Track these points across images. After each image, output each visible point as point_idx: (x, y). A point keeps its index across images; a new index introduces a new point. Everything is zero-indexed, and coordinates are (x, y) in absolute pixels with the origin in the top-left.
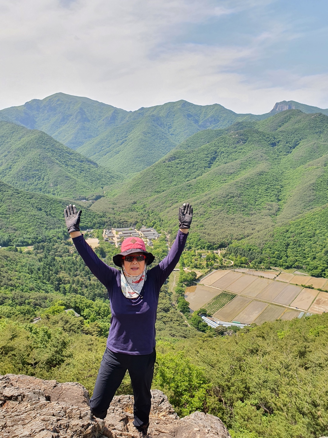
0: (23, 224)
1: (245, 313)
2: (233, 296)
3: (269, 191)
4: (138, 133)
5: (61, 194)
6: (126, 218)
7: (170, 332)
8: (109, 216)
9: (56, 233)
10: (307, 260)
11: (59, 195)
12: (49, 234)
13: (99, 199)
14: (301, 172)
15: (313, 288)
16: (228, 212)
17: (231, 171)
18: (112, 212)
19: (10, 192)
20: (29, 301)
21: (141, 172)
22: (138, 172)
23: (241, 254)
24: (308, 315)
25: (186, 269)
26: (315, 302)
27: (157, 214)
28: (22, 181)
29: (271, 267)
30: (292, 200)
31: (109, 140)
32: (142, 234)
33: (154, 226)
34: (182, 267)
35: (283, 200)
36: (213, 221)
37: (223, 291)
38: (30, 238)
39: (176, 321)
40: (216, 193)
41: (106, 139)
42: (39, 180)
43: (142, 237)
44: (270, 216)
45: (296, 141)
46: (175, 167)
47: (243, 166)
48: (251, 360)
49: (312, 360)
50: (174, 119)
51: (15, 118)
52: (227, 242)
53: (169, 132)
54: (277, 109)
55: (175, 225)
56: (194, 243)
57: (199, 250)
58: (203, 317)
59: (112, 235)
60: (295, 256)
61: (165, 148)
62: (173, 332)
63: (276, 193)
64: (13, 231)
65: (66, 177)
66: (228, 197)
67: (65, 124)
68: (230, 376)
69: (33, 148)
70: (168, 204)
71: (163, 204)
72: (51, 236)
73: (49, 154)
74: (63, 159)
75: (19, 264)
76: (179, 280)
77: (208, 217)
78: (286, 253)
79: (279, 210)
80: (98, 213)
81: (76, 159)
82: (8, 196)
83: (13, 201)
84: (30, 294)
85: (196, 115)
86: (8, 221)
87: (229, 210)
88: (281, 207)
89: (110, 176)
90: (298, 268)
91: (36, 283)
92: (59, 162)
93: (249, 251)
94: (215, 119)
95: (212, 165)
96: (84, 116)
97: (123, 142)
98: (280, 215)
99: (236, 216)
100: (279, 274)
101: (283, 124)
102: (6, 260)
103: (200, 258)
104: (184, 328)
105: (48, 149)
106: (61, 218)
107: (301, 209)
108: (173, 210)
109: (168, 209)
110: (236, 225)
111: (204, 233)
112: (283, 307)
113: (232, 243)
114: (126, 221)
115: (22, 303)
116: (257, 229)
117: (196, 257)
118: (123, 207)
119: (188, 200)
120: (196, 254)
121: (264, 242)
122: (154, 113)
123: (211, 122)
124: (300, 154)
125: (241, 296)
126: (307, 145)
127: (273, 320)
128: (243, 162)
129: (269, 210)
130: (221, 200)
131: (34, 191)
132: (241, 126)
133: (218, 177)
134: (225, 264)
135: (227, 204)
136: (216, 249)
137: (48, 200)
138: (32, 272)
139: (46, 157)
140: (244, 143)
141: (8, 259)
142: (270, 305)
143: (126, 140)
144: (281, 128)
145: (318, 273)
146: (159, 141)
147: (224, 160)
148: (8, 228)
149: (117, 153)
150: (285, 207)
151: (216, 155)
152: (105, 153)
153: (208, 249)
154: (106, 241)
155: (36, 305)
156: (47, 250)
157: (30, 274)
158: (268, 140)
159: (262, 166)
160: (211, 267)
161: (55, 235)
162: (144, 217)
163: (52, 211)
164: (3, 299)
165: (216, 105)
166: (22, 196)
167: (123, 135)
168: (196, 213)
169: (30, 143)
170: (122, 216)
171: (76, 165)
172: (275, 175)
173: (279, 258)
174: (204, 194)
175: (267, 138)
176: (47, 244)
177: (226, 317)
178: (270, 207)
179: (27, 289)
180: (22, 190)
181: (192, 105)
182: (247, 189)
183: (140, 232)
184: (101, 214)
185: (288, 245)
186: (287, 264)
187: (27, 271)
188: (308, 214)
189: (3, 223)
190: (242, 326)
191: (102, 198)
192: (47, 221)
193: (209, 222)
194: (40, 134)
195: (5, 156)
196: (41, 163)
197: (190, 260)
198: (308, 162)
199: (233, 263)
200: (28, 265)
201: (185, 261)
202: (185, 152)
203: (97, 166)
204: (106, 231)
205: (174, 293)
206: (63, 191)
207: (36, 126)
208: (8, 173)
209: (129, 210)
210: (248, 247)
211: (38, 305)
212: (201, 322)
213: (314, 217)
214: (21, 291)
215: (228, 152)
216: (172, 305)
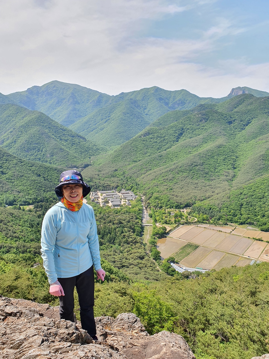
0: (25, 188)
1: (206, 261)
2: (197, 247)
3: (227, 160)
4: (119, 113)
5: (56, 163)
6: (109, 183)
7: (145, 276)
8: (96, 181)
9: (52, 195)
10: (258, 217)
11: (54, 164)
12: (46, 196)
13: (87, 167)
14: (252, 145)
15: (262, 241)
16: (192, 178)
17: (195, 144)
18: (98, 178)
19: (15, 161)
20: (30, 250)
21: (121, 145)
22: (118, 145)
23: (203, 212)
24: (258, 262)
25: (157, 224)
26: (264, 252)
27: (134, 179)
28: (24, 152)
29: (227, 223)
30: (245, 168)
31: (95, 119)
32: (122, 196)
33: (132, 190)
34: (154, 223)
35: (238, 168)
36: (180, 185)
37: (188, 243)
38: (31, 199)
39: (150, 267)
40: (183, 162)
41: (93, 118)
42: (39, 151)
43: (122, 198)
44: (227, 181)
45: (249, 120)
46: (149, 141)
47: (205, 141)
48: (211, 298)
49: (262, 298)
50: (148, 102)
51: (19, 101)
52: (192, 202)
53: (144, 113)
54: (233, 94)
55: (149, 189)
56: (165, 204)
57: (168, 209)
58: (172, 264)
59: (98, 197)
60: (248, 214)
61: (141, 126)
62: (147, 275)
63: (232, 162)
64: (17, 193)
65: (60, 149)
66: (193, 166)
67: (60, 106)
68: (193, 311)
69: (33, 125)
70: (143, 172)
71: (139, 171)
72: (48, 197)
73: (47, 131)
74: (58, 134)
75: (22, 220)
76: (152, 233)
77: (176, 182)
78: (240, 212)
79: (234, 176)
80: (86, 178)
81: (68, 135)
82: (14, 164)
83: (17, 168)
84: (31, 244)
85: (166, 98)
86: (14, 185)
87: (193, 176)
88: (236, 174)
89: (96, 149)
90: (250, 224)
91: (36, 235)
92: (54, 137)
93: (210, 210)
94: (182, 102)
95: (179, 139)
96: (75, 100)
97: (107, 121)
98: (235, 181)
99: (199, 182)
100: (234, 229)
101: (238, 105)
102: (11, 216)
103: (170, 215)
104: (156, 273)
105: (46, 126)
106: (56, 182)
107: (253, 176)
108: (147, 176)
109: (143, 176)
110: (199, 188)
111: (172, 195)
112: (238, 256)
113: (195, 203)
114: (109, 185)
115: (25, 252)
116: (216, 192)
117: (166, 215)
118: (106, 174)
119: (160, 168)
120: (166, 212)
121: (222, 202)
122: (132, 97)
123: (178, 104)
124: (252, 130)
125: (203, 247)
126: (257, 123)
127: (229, 266)
128: (205, 137)
129: (227, 176)
130: (187, 168)
131: (34, 160)
132: (204, 108)
133: (184, 149)
134: (190, 221)
135: (192, 171)
136: (183, 208)
137: (46, 168)
138: (32, 226)
139: (44, 133)
140: (206, 121)
141: (13, 215)
142: (227, 255)
143: (109, 119)
144: (236, 109)
145: (267, 228)
146: (136, 119)
147: (189, 136)
148: (13, 190)
149: (102, 129)
150: (239, 174)
151: (183, 131)
152: (92, 130)
153: (176, 208)
154: (93, 201)
155: (36, 253)
156: (45, 208)
157: (31, 228)
158: (226, 118)
159: (220, 141)
160: (178, 223)
161: (51, 196)
162: (124, 182)
163: (49, 177)
164: (9, 248)
165: (183, 90)
166: (25, 165)
167: (107, 115)
168: (166, 179)
169: (31, 121)
170: (106, 181)
171: (68, 140)
172: (231, 147)
173: (234, 215)
174: (173, 163)
175: (225, 117)
176: (45, 203)
177: (190, 264)
178: (227, 174)
179: (29, 240)
180: (25, 160)
181: (163, 90)
182: (208, 159)
183: (120, 194)
184: (89, 179)
185: (242, 205)
186: (241, 221)
187: (29, 225)
188: (258, 179)
189: (9, 186)
190: (204, 271)
191: (89, 167)
192: (45, 185)
193: (177, 186)
194: (39, 114)
195: (11, 132)
196: (40, 138)
197: (161, 217)
198: (259, 137)
199: (196, 220)
200: (29, 221)
201: (157, 218)
202: (158, 129)
203: (86, 140)
204: (93, 193)
205: (148, 244)
206: (58, 161)
207: (36, 108)
208: (13, 146)
209: (111, 176)
210: (209, 207)
211: (37, 253)
212: (170, 268)
213: (263, 182)
214: (24, 242)
215: (192, 129)
216: (147, 254)
